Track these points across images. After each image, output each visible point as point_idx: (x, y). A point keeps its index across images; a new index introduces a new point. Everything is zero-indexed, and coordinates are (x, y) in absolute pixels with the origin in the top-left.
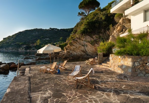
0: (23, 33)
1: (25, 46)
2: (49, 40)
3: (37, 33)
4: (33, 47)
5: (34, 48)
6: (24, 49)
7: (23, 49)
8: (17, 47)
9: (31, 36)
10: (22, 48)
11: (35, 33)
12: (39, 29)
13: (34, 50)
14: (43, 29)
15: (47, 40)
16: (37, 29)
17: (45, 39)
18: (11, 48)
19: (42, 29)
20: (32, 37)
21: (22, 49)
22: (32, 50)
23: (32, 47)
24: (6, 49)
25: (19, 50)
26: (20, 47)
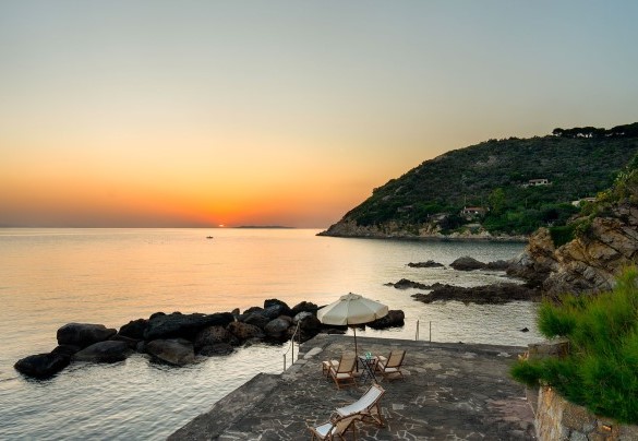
0: (438, 163)
1: (442, 218)
2: (546, 188)
3: (493, 160)
4: (473, 221)
5: (477, 225)
6: (439, 228)
7: (434, 227)
8: (416, 220)
9: (468, 176)
10: (430, 227)
11: (485, 159)
12: (504, 142)
13: (477, 233)
14: (524, 140)
15: (540, 189)
16: (495, 140)
17: (527, 181)
18: (397, 226)
19: (515, 139)
20: (471, 179)
21: (431, 230)
22: (467, 232)
23: (469, 222)
24: (379, 227)
25: (421, 231)
26: (424, 221)
